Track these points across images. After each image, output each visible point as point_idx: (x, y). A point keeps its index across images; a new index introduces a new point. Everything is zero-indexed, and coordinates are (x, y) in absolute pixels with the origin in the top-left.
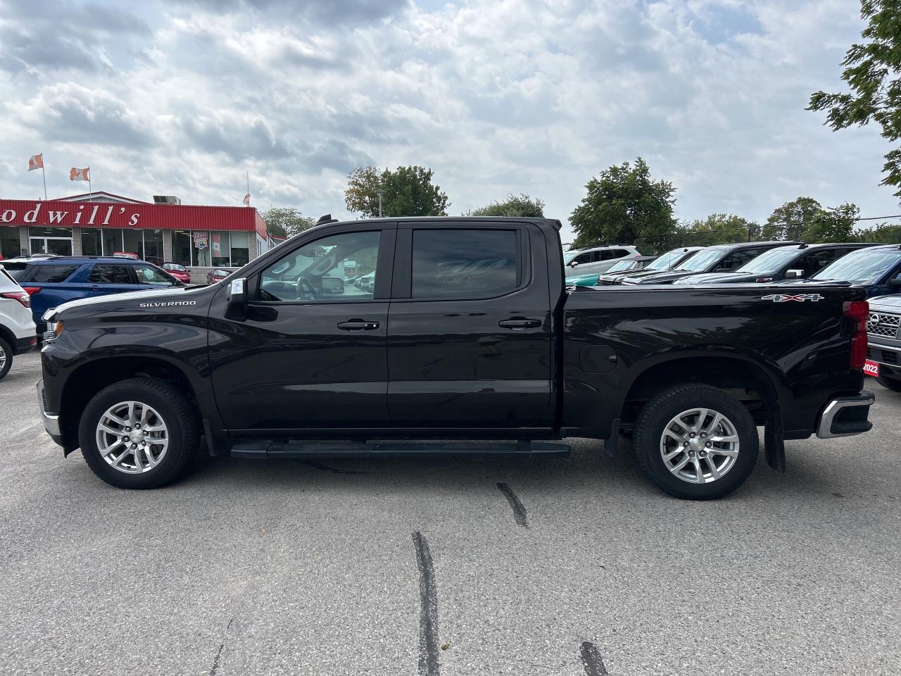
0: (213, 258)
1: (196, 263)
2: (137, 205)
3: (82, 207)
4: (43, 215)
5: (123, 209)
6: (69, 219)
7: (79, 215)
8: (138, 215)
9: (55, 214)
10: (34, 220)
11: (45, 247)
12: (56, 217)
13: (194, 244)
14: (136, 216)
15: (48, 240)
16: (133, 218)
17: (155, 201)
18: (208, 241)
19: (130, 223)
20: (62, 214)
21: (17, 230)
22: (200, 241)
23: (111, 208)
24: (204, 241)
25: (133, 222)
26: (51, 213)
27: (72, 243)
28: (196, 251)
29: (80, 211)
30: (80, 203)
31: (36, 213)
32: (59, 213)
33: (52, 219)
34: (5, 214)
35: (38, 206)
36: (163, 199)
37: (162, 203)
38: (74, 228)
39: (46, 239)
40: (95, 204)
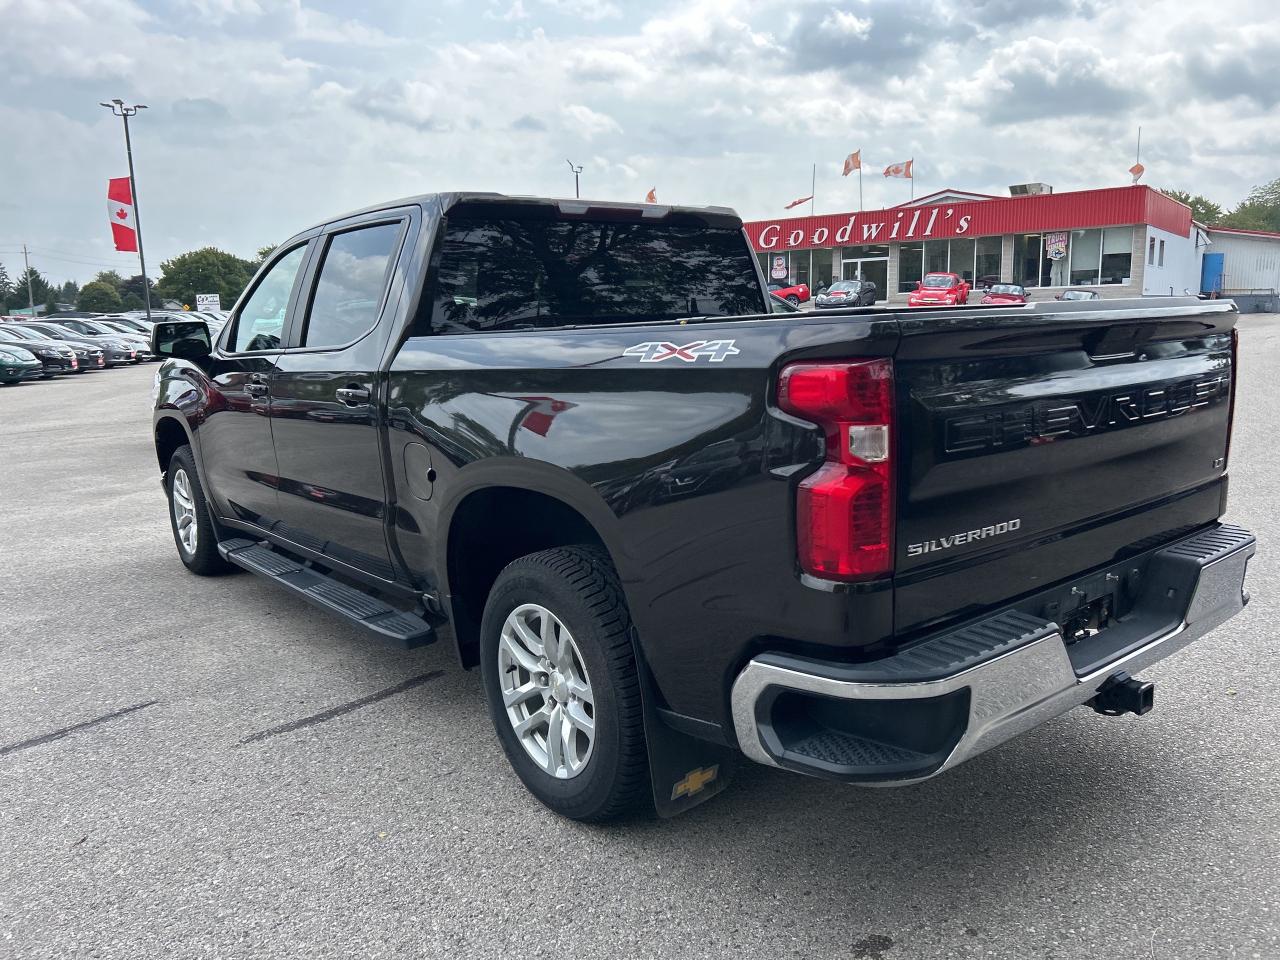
0: (1072, 271)
1: (1047, 282)
2: (986, 202)
3: (900, 215)
4: (857, 231)
5: (950, 212)
6: (884, 233)
7: (897, 225)
8: (969, 218)
9: (870, 228)
10: (846, 238)
11: (858, 273)
12: (870, 231)
13: (1045, 252)
14: (966, 220)
15: (862, 263)
16: (963, 223)
17: (1012, 193)
18: (1067, 247)
19: (958, 231)
20: (877, 227)
21: (830, 253)
22: (1055, 247)
23: (935, 212)
24: (1061, 247)
25: (961, 228)
26: (865, 227)
27: (888, 264)
28: (1048, 264)
29: (898, 220)
30: (897, 210)
31: (849, 228)
32: (874, 226)
33: (866, 236)
34: (817, 234)
35: (853, 219)
36: (1023, 189)
37: (1021, 196)
38: (892, 244)
39: (859, 261)
40: (916, 209)
